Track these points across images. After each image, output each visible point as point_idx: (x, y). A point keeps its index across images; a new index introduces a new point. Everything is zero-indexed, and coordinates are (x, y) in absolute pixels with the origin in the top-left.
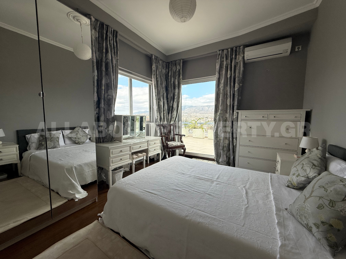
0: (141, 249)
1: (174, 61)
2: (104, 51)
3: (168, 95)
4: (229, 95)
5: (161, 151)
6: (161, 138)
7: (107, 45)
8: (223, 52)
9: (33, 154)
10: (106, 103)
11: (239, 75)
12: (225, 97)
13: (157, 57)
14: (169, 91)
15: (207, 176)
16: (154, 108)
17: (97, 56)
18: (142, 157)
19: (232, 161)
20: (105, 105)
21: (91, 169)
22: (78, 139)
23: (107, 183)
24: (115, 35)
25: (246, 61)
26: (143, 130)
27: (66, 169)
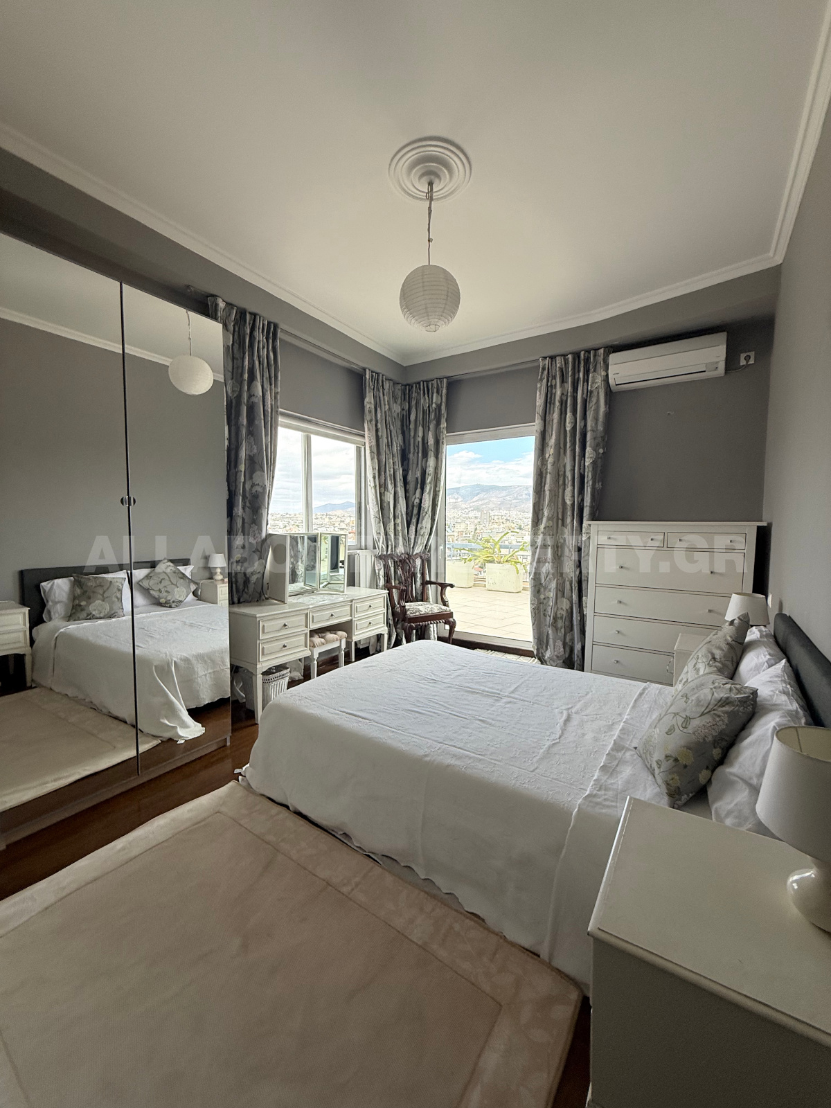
0: (333, 833)
1: (423, 382)
2: (246, 376)
3: (408, 472)
4: (570, 478)
5: (386, 628)
6: (389, 594)
7: (254, 361)
8: (554, 363)
9: (62, 630)
10: (248, 504)
11: (596, 424)
12: (561, 482)
13: (378, 374)
14: (411, 462)
15: (491, 686)
16: (368, 509)
17: (229, 391)
18: (336, 641)
19: (578, 656)
20: (247, 509)
21: (210, 671)
22: (165, 594)
23: (248, 707)
24: (271, 335)
25: (613, 388)
26: (340, 569)
27: (156, 667)
